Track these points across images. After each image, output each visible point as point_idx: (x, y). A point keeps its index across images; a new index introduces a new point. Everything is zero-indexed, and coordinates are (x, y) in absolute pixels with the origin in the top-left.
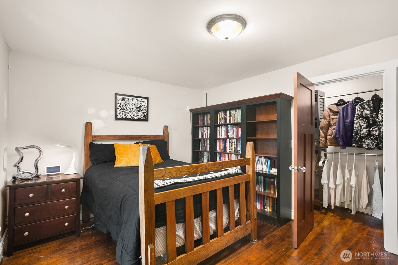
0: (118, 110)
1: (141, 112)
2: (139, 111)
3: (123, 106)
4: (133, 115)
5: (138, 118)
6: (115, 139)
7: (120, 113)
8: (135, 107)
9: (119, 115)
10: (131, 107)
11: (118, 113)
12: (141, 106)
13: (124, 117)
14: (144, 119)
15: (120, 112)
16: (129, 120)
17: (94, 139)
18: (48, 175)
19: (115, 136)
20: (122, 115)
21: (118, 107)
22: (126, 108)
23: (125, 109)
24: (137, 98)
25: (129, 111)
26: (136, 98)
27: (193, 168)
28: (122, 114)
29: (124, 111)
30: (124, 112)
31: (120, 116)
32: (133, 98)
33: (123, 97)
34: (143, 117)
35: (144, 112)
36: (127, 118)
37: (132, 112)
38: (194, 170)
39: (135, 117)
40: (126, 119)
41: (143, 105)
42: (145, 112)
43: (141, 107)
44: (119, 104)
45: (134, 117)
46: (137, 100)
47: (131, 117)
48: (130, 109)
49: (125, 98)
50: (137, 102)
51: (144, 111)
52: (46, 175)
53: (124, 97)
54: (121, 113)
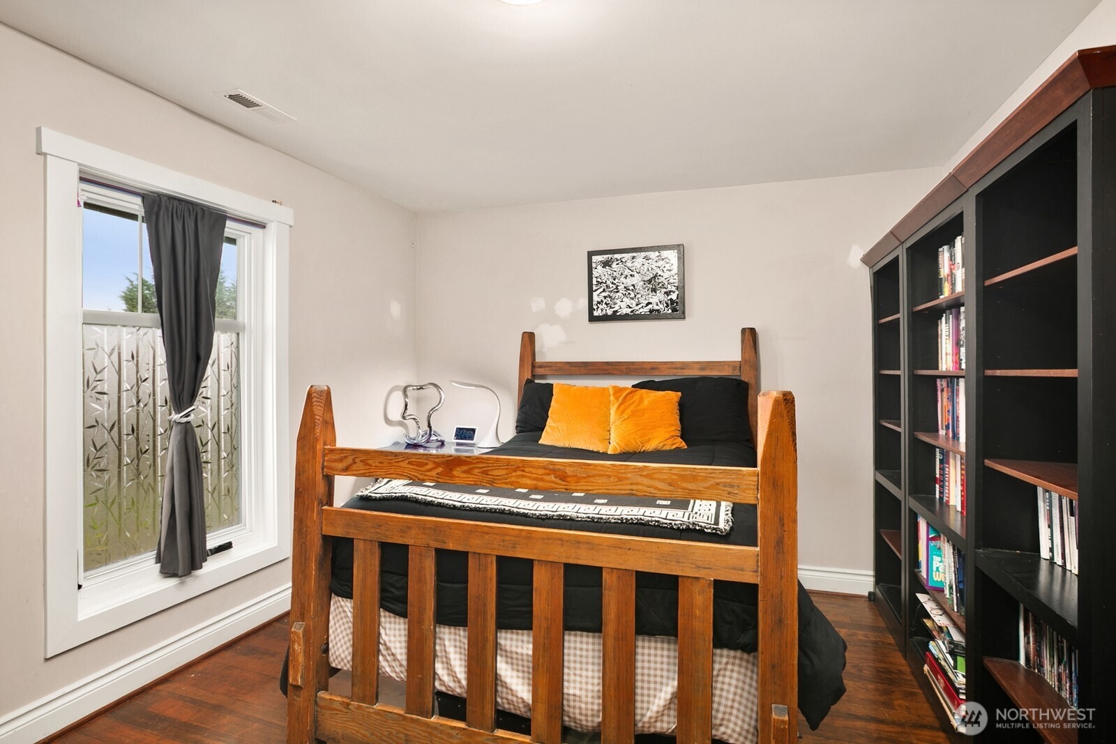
0: (595, 294)
1: (658, 292)
2: (654, 290)
3: (608, 282)
4: (634, 304)
5: (651, 311)
6: (586, 371)
7: (599, 303)
8: (640, 279)
9: (597, 309)
10: (629, 282)
11: (595, 303)
12: (660, 273)
13: (610, 312)
14: (670, 311)
15: (599, 300)
16: (625, 318)
17: (539, 371)
18: (458, 444)
19: (586, 364)
20: (606, 306)
21: (594, 286)
22: (615, 287)
23: (612, 289)
24: (647, 253)
25: (624, 293)
26: (643, 254)
27: (434, 462)
28: (606, 303)
29: (611, 295)
30: (610, 297)
31: (599, 311)
32: (634, 254)
33: (607, 256)
34: (667, 307)
35: (670, 292)
36: (618, 314)
37: (632, 295)
38: (440, 470)
39: (641, 310)
40: (615, 317)
41: (665, 269)
42: (674, 292)
43: (660, 276)
44: (597, 277)
45: (637, 308)
46: (647, 258)
47: (629, 311)
48: (625, 287)
49: (611, 258)
50: (646, 264)
51: (669, 286)
52: (453, 443)
53: (610, 256)
54: (602, 301)
